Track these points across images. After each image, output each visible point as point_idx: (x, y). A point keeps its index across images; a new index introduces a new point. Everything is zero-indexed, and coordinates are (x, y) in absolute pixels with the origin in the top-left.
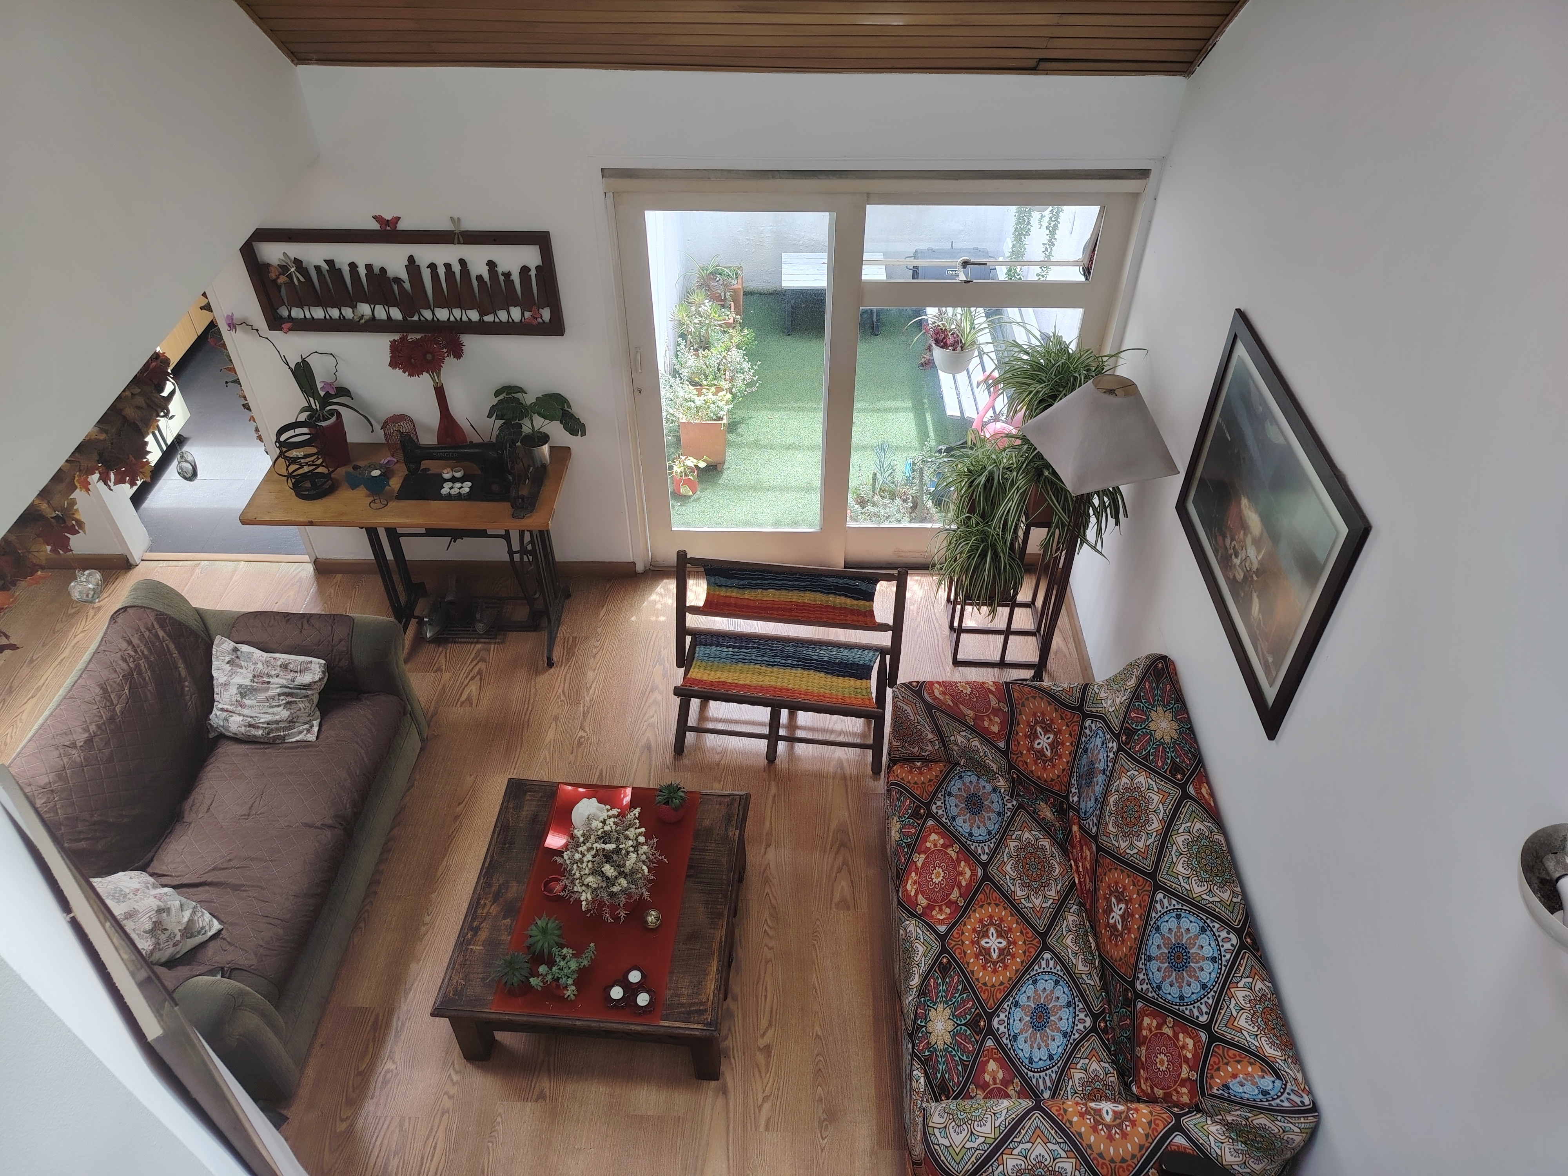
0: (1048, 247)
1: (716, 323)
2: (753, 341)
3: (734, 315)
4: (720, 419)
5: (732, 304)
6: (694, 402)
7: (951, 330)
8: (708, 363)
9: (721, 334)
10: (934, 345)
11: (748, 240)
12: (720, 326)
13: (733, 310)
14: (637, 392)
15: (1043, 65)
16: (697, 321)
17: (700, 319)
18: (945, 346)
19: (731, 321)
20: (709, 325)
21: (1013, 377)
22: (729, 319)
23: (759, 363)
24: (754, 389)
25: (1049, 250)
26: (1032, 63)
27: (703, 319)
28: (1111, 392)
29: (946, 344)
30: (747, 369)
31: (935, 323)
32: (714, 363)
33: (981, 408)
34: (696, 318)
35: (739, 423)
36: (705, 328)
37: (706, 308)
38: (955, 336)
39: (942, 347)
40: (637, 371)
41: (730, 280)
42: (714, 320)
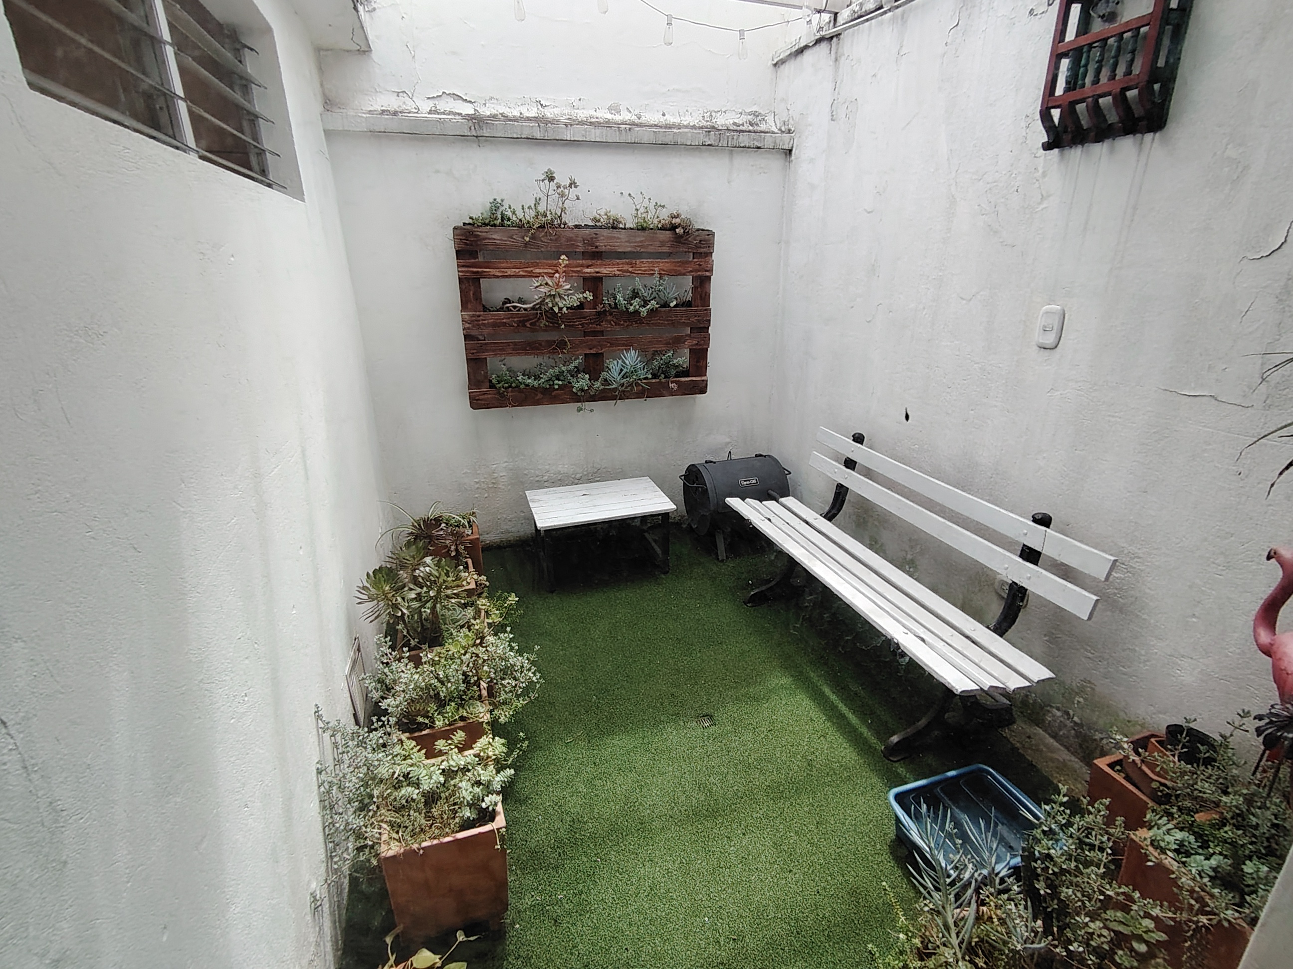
1: (449, 592)
2: (516, 610)
3: (476, 577)
4: (487, 816)
5: (470, 561)
6: (417, 785)
8: (441, 675)
9: (458, 610)
11: (477, 483)
12: (457, 595)
13: (471, 569)
16: (413, 595)
17: (419, 590)
19: (473, 586)
20: (436, 599)
22: (469, 583)
23: (537, 648)
27: (425, 589)
32: (454, 672)
34: (411, 589)
36: (429, 605)
37: (428, 569)
41: (462, 529)
42: (447, 588)
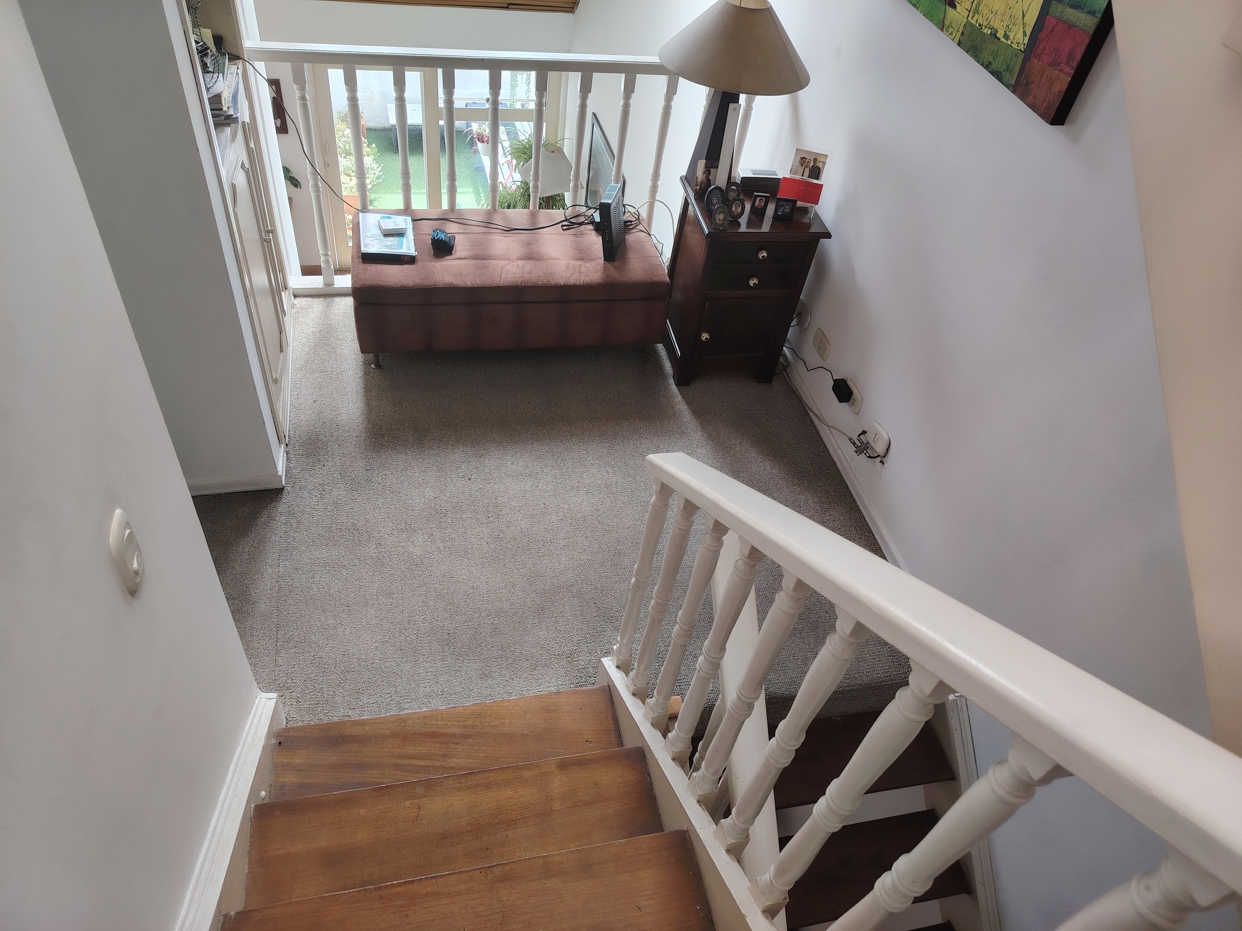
0: (527, 93)
7: (485, 135)
10: (477, 141)
11: (365, 96)
14: (327, 166)
15: (510, 6)
16: (343, 140)
18: (483, 142)
21: (516, 152)
24: (381, 181)
25: (528, 94)
26: (506, 5)
28: (553, 152)
29: (483, 140)
30: (376, 168)
31: (477, 131)
33: (505, 178)
35: (374, 200)
38: (487, 137)
39: (482, 142)
40: (326, 153)
